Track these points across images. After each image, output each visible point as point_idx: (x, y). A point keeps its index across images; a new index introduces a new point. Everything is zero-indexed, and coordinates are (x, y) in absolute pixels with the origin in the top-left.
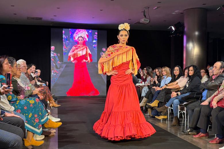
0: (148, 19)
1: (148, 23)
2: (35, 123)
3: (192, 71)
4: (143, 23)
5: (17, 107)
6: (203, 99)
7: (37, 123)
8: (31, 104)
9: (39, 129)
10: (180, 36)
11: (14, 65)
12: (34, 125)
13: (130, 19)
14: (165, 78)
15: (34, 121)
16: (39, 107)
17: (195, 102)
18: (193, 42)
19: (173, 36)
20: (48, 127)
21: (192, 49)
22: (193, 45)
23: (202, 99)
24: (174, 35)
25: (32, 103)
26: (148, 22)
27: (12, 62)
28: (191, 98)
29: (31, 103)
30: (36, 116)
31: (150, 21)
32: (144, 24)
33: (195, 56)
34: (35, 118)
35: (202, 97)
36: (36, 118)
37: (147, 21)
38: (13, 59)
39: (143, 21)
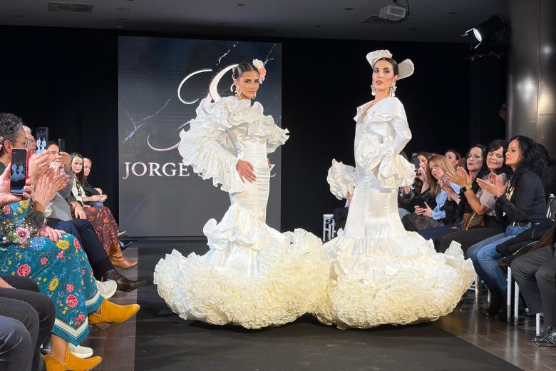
0: (403, 7)
1: (403, 19)
2: (66, 308)
4: (388, 21)
5: (20, 256)
7: (73, 309)
8: (61, 250)
11: (18, 140)
12: (64, 313)
13: (351, 9)
15: (64, 302)
19: (476, 58)
22: (537, 84)
24: (480, 56)
25: (64, 249)
26: (404, 16)
27: (11, 129)
29: (60, 247)
30: (70, 288)
31: (408, 14)
32: (392, 22)
33: (543, 117)
34: (67, 293)
36: (71, 293)
37: (400, 12)
38: (17, 122)
39: (388, 13)
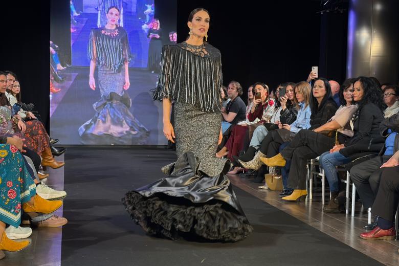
2: (8, 200)
3: (359, 90)
6: (387, 153)
7: (13, 200)
8: (2, 158)
9: (16, 214)
10: (341, 12)
12: (6, 203)
14: (303, 108)
15: (6, 196)
16: (17, 165)
17: (368, 159)
18: (369, 26)
19: (325, 12)
20: (33, 210)
21: (366, 43)
22: (370, 33)
23: (385, 154)
24: (328, 11)
25: (3, 156)
28: (360, 152)
30: (10, 184)
33: (374, 58)
34: (8, 188)
35: (385, 149)
36: (11, 188)
